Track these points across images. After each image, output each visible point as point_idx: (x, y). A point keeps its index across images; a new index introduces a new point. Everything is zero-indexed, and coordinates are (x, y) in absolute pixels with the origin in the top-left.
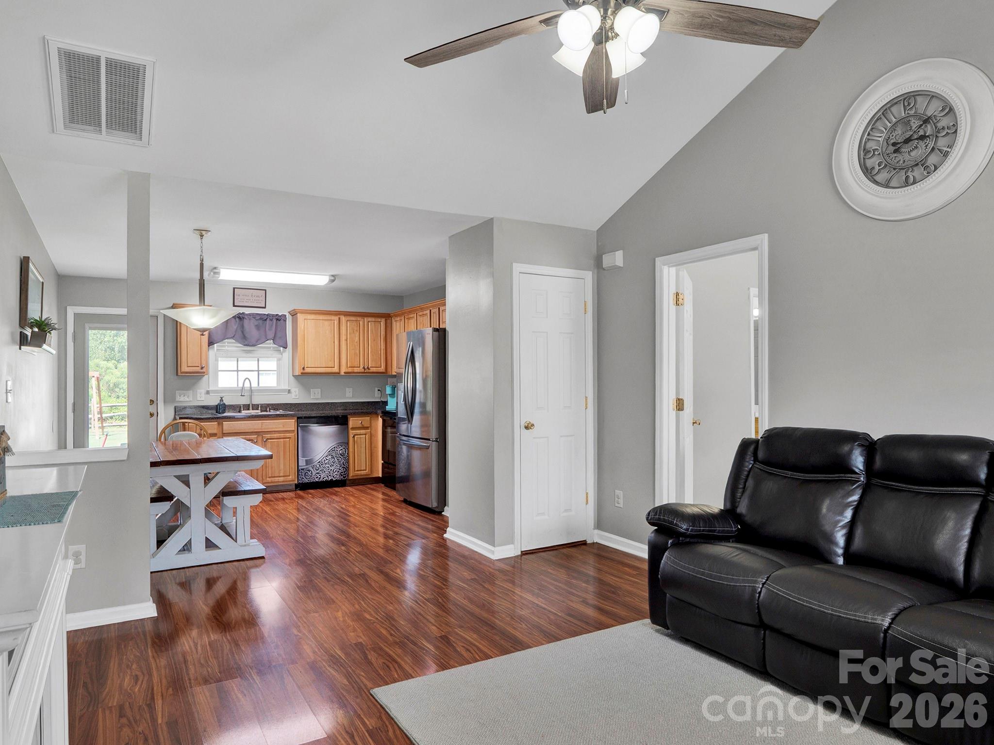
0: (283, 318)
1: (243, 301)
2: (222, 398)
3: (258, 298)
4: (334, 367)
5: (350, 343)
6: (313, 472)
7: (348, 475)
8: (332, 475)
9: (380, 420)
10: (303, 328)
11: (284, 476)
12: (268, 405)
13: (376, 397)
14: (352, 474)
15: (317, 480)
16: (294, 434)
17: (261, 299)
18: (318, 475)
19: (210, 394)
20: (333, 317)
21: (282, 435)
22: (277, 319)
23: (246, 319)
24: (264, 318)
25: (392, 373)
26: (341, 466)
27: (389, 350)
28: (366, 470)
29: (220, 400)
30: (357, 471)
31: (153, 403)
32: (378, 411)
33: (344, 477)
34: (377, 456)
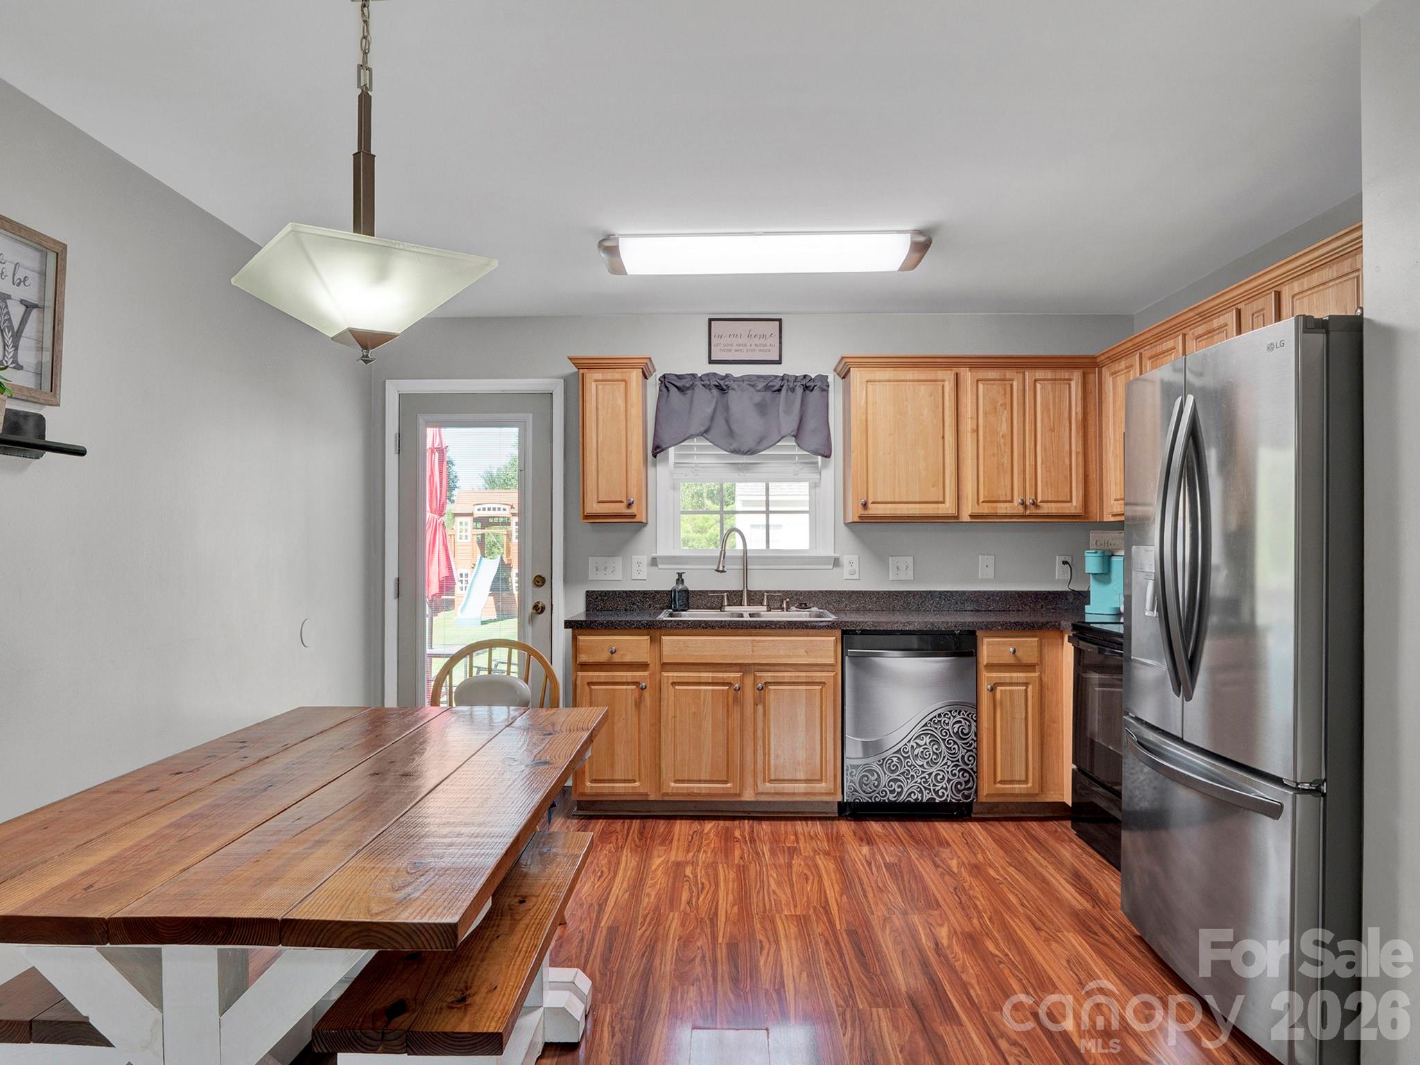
0: (819, 384)
1: (730, 350)
2: (680, 575)
3: (762, 341)
4: (943, 502)
5: (985, 438)
6: (882, 775)
7: (976, 791)
8: (932, 788)
9: (1068, 650)
10: (863, 401)
11: (807, 781)
12: (787, 594)
13: (1057, 581)
14: (987, 790)
15: (892, 797)
16: (832, 674)
17: (768, 342)
18: (895, 786)
19: (660, 566)
20: (941, 374)
21: (803, 674)
22: (806, 388)
23: (733, 389)
24: (776, 387)
25: (1102, 515)
26: (957, 766)
27: (1093, 456)
28: (1026, 782)
29: (678, 580)
30: (1002, 782)
31: (543, 583)
32: (1063, 623)
33: (967, 797)
34: (1060, 748)
